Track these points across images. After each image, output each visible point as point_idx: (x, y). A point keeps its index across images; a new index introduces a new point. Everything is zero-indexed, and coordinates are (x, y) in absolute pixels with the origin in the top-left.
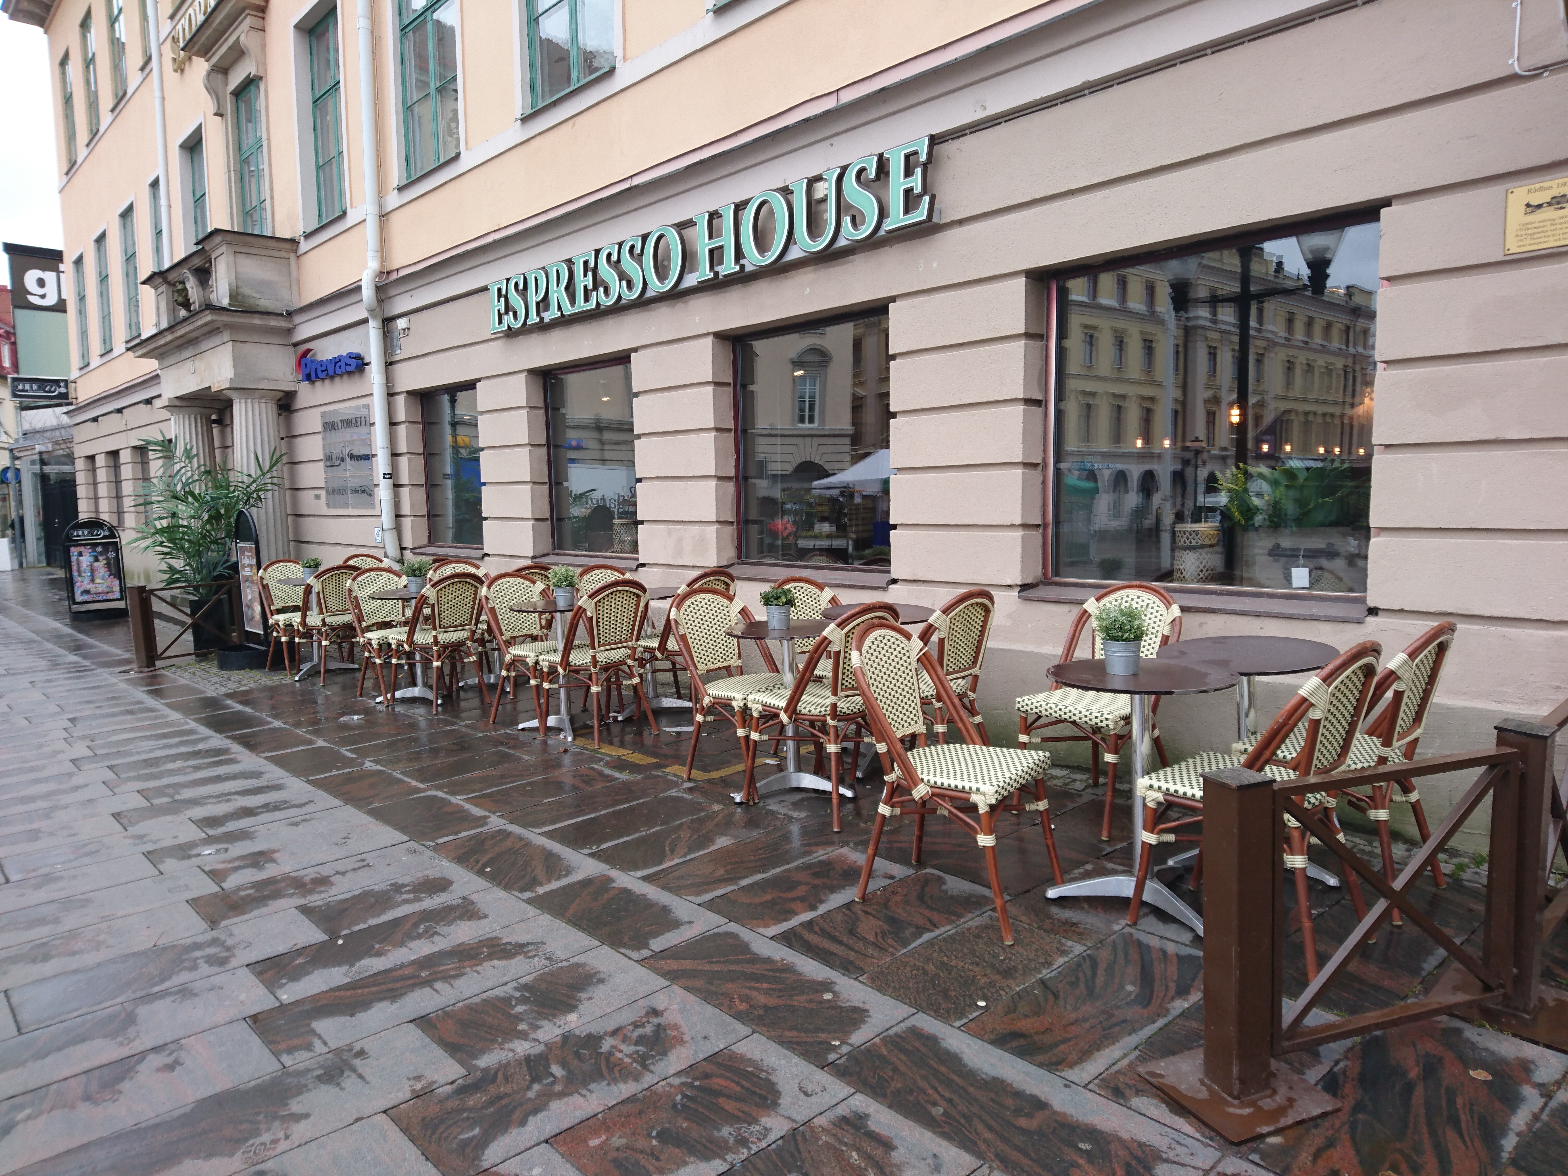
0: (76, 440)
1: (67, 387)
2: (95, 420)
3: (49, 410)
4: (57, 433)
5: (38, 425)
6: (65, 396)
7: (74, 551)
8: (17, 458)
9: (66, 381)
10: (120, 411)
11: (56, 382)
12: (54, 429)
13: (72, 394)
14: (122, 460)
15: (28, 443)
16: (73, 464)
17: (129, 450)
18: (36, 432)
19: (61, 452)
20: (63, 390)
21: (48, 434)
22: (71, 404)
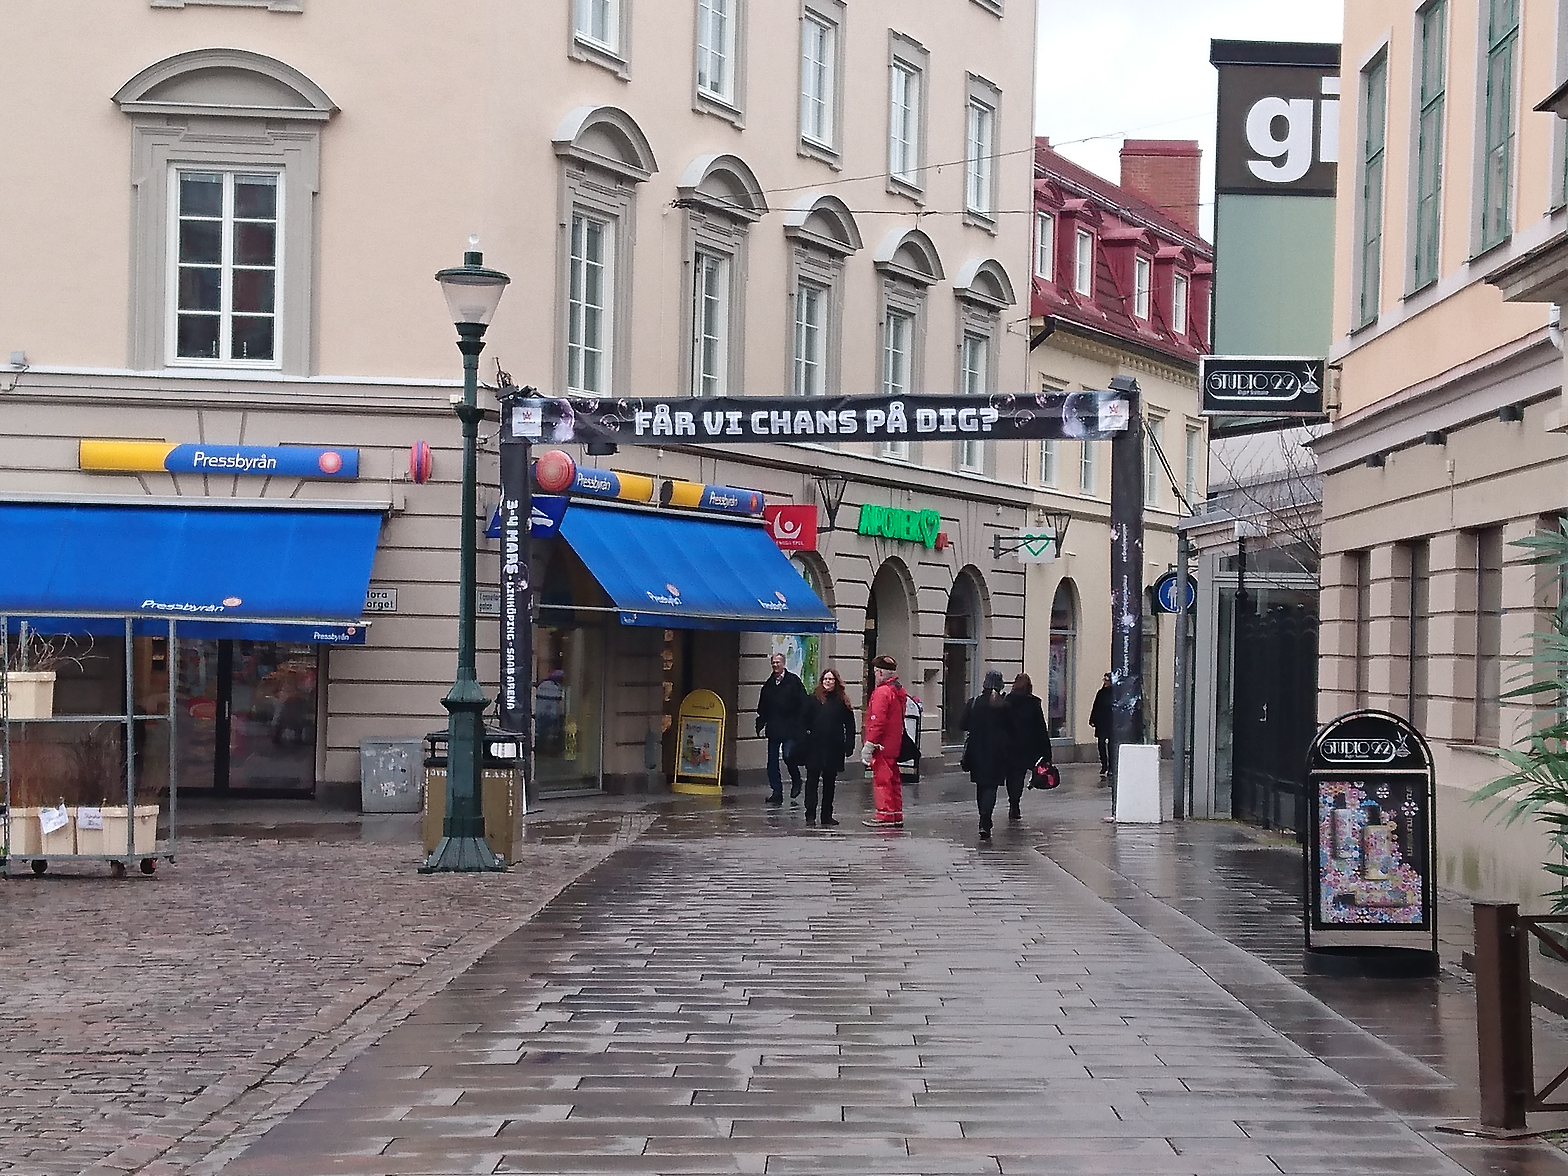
0: (1327, 511)
1: (1319, 381)
2: (1377, 460)
3: (1272, 435)
4: (1284, 491)
5: (1244, 473)
6: (1312, 402)
7: (1327, 792)
8: (1193, 553)
9: (1318, 366)
10: (1438, 438)
11: (1297, 368)
12: (1276, 482)
13: (1329, 398)
14: (1433, 564)
15: (1220, 515)
16: (1313, 568)
17: (1453, 538)
18: (1238, 489)
19: (1288, 539)
20: (1310, 388)
21: (1261, 495)
22: (1326, 420)
